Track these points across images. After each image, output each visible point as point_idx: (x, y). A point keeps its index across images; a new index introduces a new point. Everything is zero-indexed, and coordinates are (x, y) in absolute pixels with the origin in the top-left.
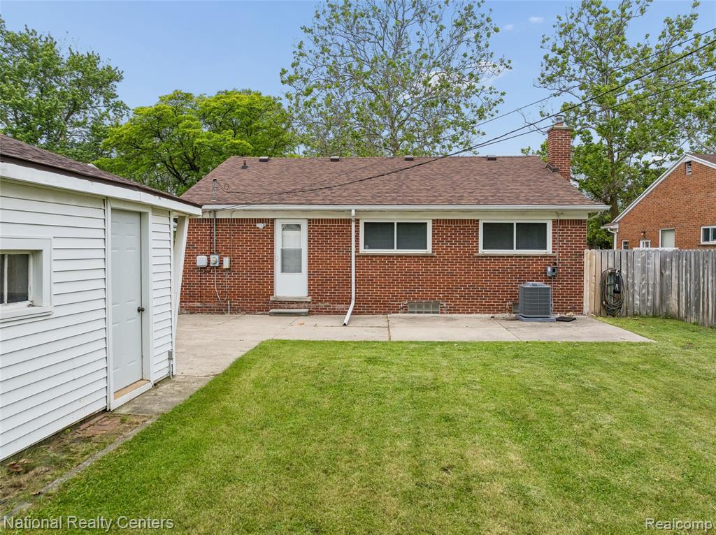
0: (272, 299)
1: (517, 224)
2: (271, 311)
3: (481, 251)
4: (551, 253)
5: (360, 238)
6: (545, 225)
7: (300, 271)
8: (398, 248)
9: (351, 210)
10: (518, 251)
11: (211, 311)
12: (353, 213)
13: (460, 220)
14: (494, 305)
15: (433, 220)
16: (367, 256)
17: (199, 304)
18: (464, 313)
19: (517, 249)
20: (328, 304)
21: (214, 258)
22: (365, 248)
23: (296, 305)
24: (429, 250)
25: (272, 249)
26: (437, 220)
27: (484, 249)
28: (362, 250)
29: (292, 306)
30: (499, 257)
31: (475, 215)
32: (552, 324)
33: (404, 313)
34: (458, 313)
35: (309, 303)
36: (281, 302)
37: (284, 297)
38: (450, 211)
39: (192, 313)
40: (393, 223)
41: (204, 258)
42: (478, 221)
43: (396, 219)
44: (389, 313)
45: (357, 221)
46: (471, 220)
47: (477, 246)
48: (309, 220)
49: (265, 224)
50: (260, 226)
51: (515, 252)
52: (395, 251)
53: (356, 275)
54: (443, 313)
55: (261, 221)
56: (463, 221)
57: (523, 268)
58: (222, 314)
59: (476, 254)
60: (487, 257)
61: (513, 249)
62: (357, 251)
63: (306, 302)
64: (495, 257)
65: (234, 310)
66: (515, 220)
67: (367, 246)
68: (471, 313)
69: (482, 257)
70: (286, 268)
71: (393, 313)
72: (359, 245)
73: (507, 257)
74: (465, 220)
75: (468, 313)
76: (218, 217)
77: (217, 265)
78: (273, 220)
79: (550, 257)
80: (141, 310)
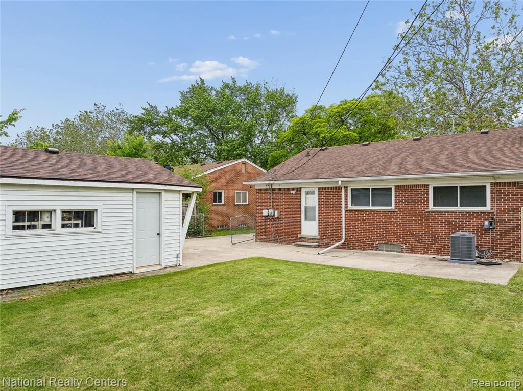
0: (299, 236)
1: (460, 187)
2: (298, 243)
3: (431, 207)
4: (490, 210)
5: (348, 199)
6: (485, 187)
7: (314, 220)
8: (372, 206)
9: (338, 182)
10: (461, 208)
11: (270, 241)
12: (340, 183)
13: (414, 185)
14: (441, 249)
15: (395, 186)
16: (351, 211)
17: (264, 237)
18: (419, 254)
19: (460, 206)
20: (329, 241)
21: (271, 211)
22: (352, 206)
23: (312, 241)
24: (393, 207)
25: (300, 206)
26: (398, 185)
27: (434, 206)
28: (350, 207)
29: (310, 241)
30: (444, 212)
31: (425, 181)
32: (473, 266)
33: (376, 250)
34: (414, 253)
35: (319, 239)
36: (305, 238)
37: (306, 235)
38: (407, 179)
39: (261, 242)
40: (369, 189)
41: (266, 210)
42: (428, 185)
43: (370, 186)
44: (366, 249)
45: (346, 188)
46: (423, 185)
47: (428, 205)
48: (319, 188)
49: (296, 191)
50: (293, 192)
51: (459, 208)
52: (371, 208)
53: (345, 223)
54: (403, 252)
55: (293, 189)
56: (417, 186)
57: (464, 221)
58: (275, 243)
59: (426, 210)
60: (435, 212)
61: (457, 206)
62: (346, 207)
63: (317, 239)
64: (442, 212)
65: (281, 242)
66: (458, 184)
67: (353, 204)
68: (424, 254)
69: (431, 212)
70: (308, 218)
71: (369, 249)
72: (347, 204)
73: (451, 212)
74: (418, 185)
75: (421, 254)
76: (273, 188)
77: (272, 215)
78: (300, 188)
79: (488, 213)
80: (158, 234)
